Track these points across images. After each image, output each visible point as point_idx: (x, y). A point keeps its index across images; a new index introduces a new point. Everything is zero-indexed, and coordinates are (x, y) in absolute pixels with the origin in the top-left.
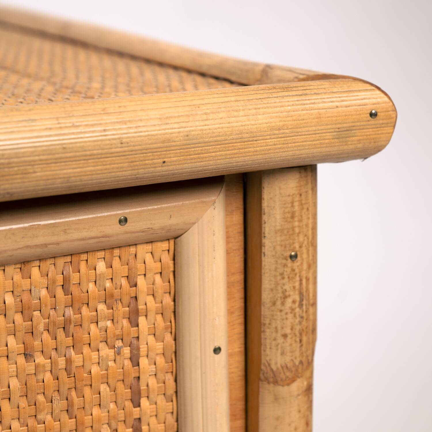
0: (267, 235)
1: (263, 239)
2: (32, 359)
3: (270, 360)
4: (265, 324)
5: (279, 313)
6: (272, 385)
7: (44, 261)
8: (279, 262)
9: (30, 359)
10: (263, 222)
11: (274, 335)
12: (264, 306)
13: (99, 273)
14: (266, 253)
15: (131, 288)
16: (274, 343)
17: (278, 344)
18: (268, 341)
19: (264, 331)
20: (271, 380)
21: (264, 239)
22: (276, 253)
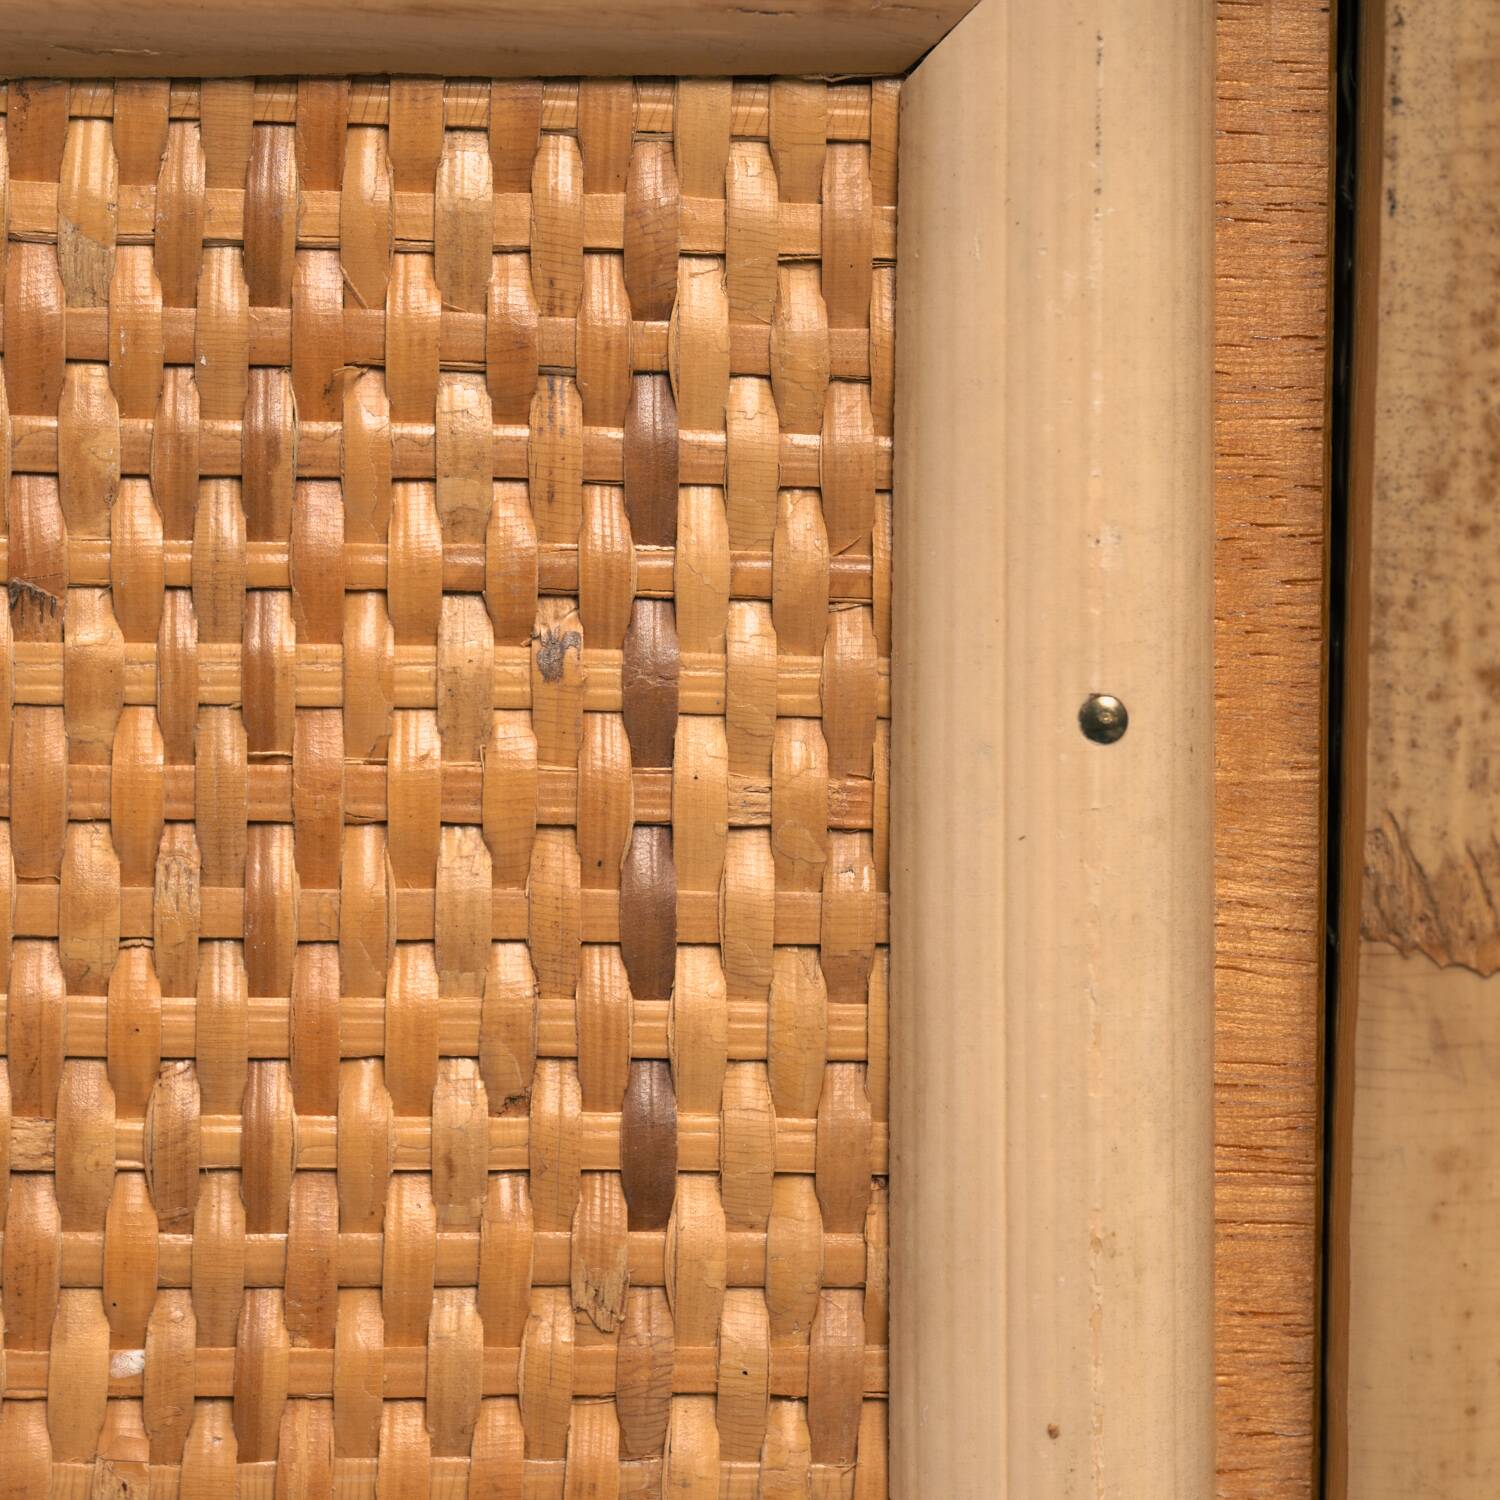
0: (1407, 91)
1: (1387, 113)
2: (45, 623)
3: (1408, 812)
4: (1384, 605)
5: (1462, 544)
6: (1419, 962)
7: (137, 93)
8: (1472, 245)
9: (37, 620)
10: (1391, 20)
11: (1436, 667)
12: (1384, 497)
13: (450, 209)
14: (1399, 196)
15: (640, 323)
16: (1432, 711)
17: (1458, 722)
18: (1402, 703)
19: (1382, 646)
20: (1418, 934)
21: (1394, 114)
22: (1455, 193)
